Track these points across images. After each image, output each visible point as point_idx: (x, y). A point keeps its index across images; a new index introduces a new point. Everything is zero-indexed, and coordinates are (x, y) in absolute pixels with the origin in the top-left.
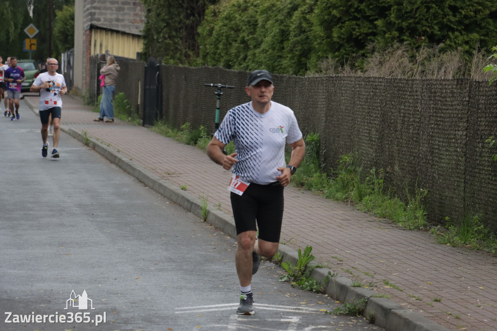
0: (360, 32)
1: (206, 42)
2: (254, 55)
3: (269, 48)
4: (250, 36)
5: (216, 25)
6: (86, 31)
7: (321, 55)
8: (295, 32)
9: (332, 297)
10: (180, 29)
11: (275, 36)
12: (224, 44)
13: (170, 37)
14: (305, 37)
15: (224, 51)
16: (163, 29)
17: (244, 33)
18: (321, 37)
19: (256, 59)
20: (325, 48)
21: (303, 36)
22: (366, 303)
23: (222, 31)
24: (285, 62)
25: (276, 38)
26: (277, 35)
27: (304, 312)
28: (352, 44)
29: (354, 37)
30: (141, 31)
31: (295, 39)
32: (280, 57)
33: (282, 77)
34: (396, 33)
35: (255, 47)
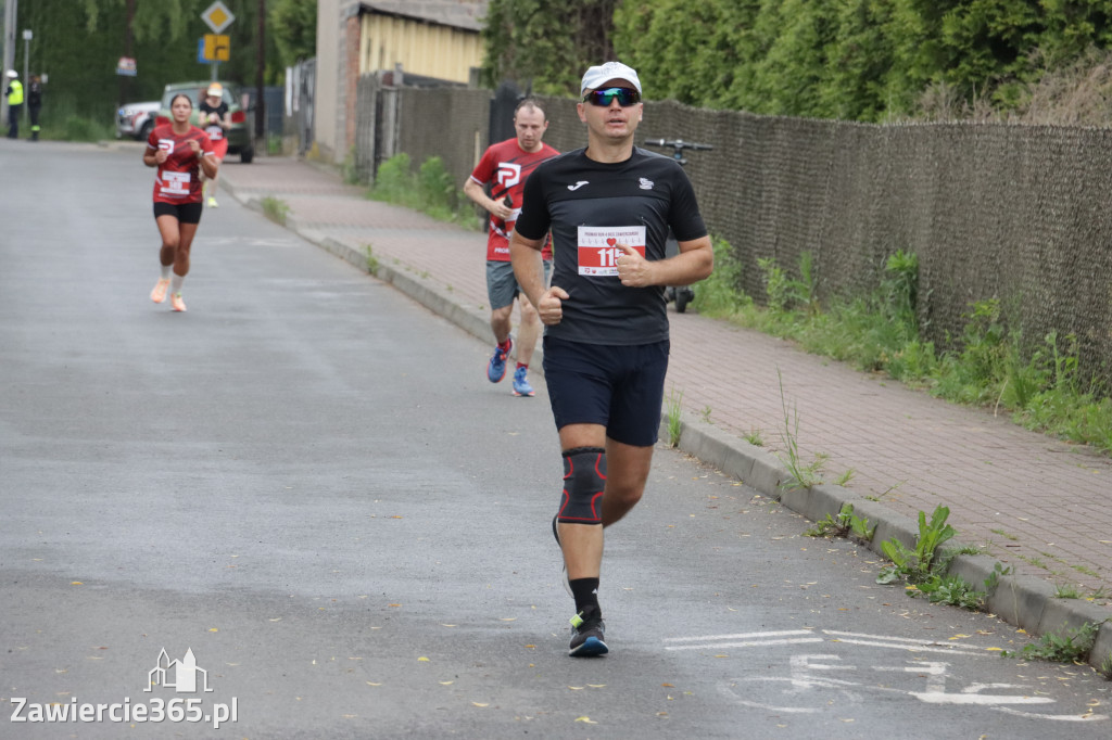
0: (1007, 24)
1: (633, 45)
2: (752, 74)
3: (790, 61)
4: (743, 33)
5: (657, 7)
6: (348, 19)
7: (915, 76)
8: (850, 22)
9: (1005, 620)
10: (570, 15)
11: (803, 32)
12: (679, 51)
13: (547, 34)
14: (874, 35)
15: (679, 66)
16: (531, 16)
17: (725, 26)
18: (916, 34)
19: (757, 84)
20: (925, 59)
21: (870, 34)
22: (1096, 634)
23: (672, 22)
24: (827, 91)
25: (807, 36)
26: (808, 30)
27: (951, 652)
28: (988, 51)
29: (991, 35)
30: (479, 21)
31: (852, 39)
32: (815, 79)
33: (825, 126)
34: (1088, 25)
35: (754, 58)
